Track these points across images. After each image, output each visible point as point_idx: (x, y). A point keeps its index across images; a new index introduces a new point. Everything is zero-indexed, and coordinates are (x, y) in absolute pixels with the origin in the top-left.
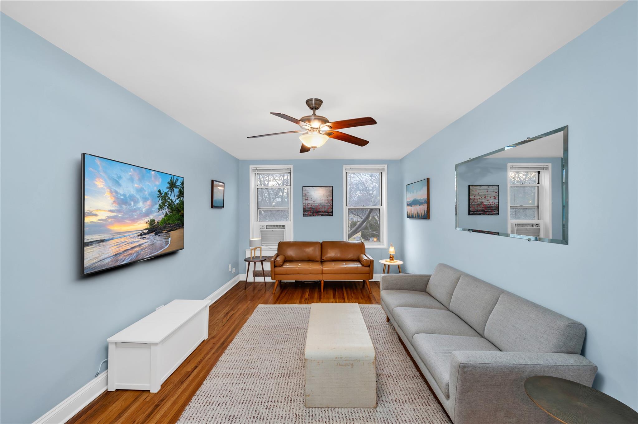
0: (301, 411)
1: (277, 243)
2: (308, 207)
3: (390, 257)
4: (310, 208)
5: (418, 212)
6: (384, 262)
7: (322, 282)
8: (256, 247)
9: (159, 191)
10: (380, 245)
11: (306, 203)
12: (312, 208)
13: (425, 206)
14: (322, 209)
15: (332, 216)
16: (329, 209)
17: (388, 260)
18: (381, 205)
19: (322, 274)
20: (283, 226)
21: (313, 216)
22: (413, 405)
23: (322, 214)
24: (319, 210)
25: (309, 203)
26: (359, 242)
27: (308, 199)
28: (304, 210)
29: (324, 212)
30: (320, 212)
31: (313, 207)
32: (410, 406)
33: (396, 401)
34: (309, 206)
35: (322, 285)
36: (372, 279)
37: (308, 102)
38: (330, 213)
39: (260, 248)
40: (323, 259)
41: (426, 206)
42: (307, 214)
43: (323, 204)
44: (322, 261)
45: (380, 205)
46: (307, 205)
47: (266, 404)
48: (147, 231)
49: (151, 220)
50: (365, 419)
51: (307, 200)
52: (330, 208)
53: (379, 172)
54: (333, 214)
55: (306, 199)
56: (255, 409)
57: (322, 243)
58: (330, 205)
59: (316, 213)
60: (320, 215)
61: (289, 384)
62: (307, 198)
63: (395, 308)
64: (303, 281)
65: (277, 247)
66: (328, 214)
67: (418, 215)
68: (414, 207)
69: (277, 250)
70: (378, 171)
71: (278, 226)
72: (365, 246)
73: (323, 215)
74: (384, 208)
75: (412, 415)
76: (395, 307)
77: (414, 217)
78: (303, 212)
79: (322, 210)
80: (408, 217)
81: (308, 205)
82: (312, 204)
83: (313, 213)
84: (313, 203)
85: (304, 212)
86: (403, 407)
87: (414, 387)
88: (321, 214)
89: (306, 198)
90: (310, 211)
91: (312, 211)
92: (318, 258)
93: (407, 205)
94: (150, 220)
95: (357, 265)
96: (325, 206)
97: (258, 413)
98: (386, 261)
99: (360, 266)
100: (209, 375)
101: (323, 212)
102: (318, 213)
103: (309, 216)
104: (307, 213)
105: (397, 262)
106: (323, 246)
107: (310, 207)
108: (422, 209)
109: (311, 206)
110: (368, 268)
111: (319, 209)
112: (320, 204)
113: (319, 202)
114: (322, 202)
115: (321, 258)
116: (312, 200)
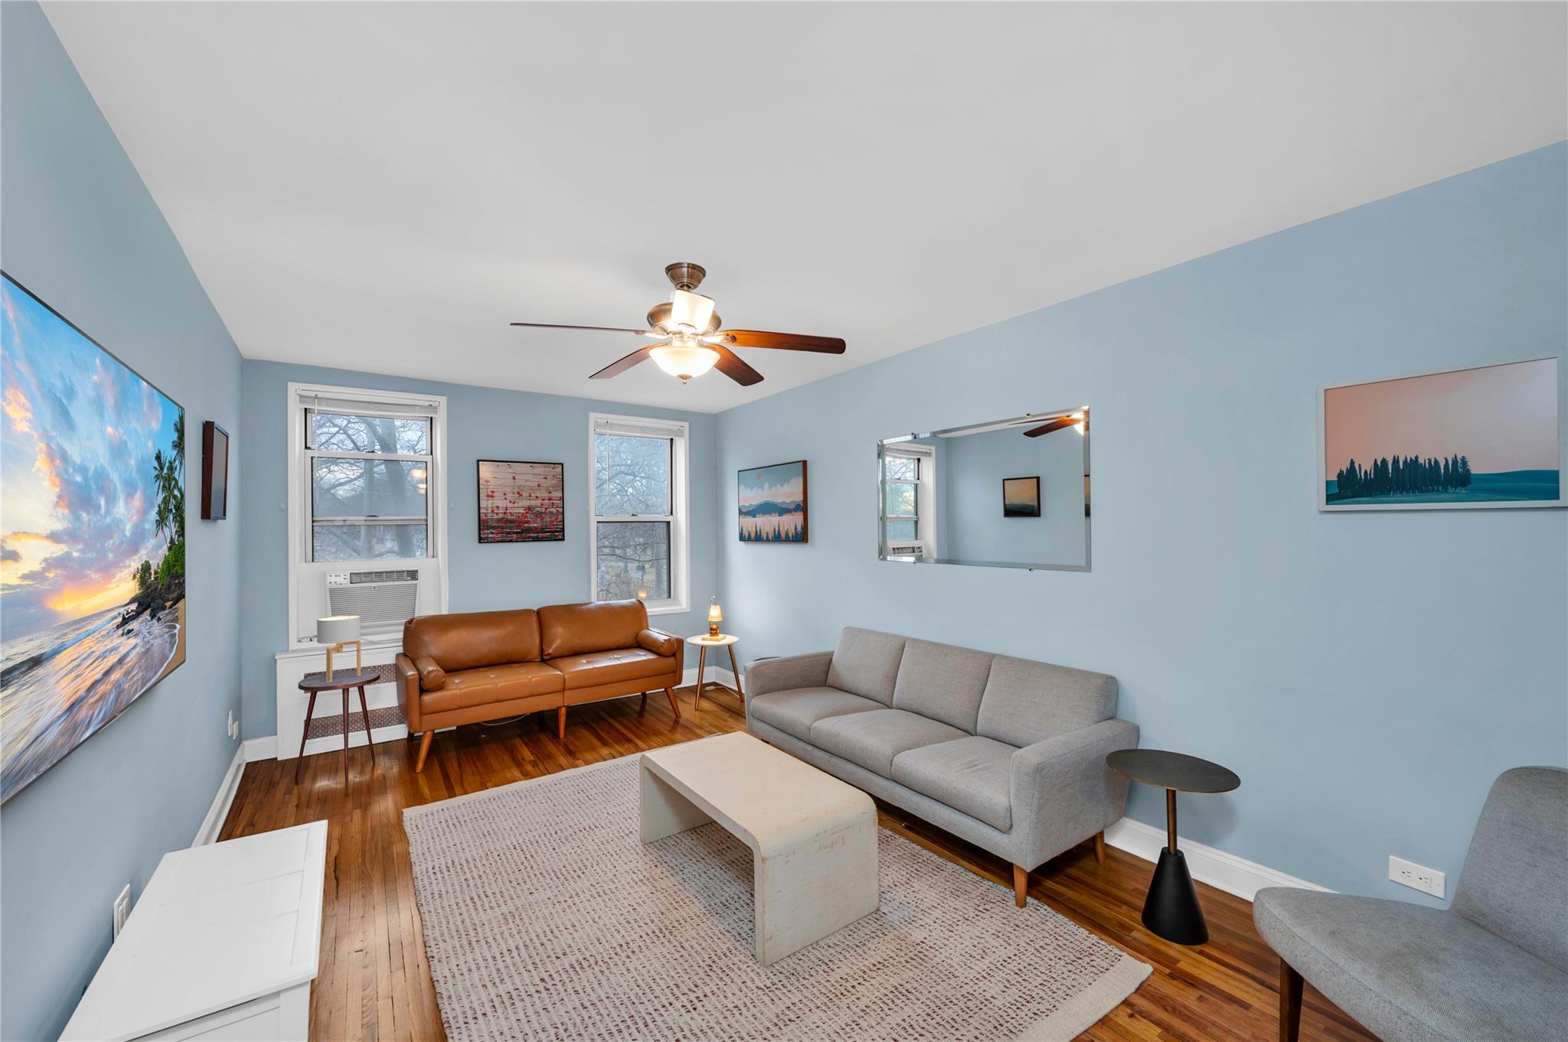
0: (764, 977)
1: (399, 624)
2: (495, 517)
3: (711, 629)
4: (500, 520)
5: (777, 529)
6: (698, 640)
7: (563, 711)
8: (341, 642)
9: (158, 458)
10: (669, 605)
11: (490, 506)
12: (507, 521)
13: (798, 518)
14: (534, 523)
15: (563, 540)
16: (555, 523)
17: (707, 636)
18: (672, 514)
19: (564, 689)
20: (413, 575)
21: (511, 541)
22: (923, 880)
23: (535, 535)
24: (526, 525)
25: (497, 507)
26: (633, 603)
27: (494, 495)
28: (483, 524)
29: (542, 530)
30: (529, 530)
31: (510, 517)
32: (919, 883)
33: (896, 886)
34: (497, 514)
35: (563, 719)
36: (680, 684)
37: (672, 270)
38: (557, 532)
39: (356, 645)
40: (550, 654)
41: (802, 517)
42: (491, 536)
43: (538, 509)
44: (545, 658)
45: (670, 513)
46: (493, 511)
47: (678, 1005)
48: (134, 606)
49: (142, 565)
50: (879, 933)
51: (492, 496)
52: (556, 519)
53: (667, 437)
54: (563, 535)
55: (488, 496)
56: (663, 1026)
57: (539, 610)
58: (558, 511)
59: (518, 533)
60: (529, 538)
61: (686, 945)
62: (493, 492)
63: (815, 724)
64: (484, 722)
65: (401, 635)
66: (551, 535)
67: (775, 535)
68: (764, 518)
69: (401, 644)
70: (663, 435)
71: (382, 573)
72: (647, 610)
73: (537, 537)
74: (681, 518)
75: (934, 894)
76: (814, 722)
77: (765, 537)
78: (480, 530)
79: (535, 525)
80: (742, 538)
81: (496, 511)
82: (506, 509)
83: (509, 533)
84: (510, 505)
85: (484, 530)
86: (913, 889)
87: (900, 854)
88: (532, 535)
89: (490, 493)
90: (499, 527)
91: (507, 527)
92: (536, 651)
93: (741, 513)
94: (140, 567)
95: (641, 656)
96: (543, 515)
97: (679, 1029)
98: (703, 639)
99: (651, 657)
100: (446, 1025)
101: (536, 530)
102: (522, 532)
103: (498, 542)
104: (492, 533)
105: (725, 638)
106: (542, 617)
107: (500, 516)
108: (790, 523)
109: (505, 513)
110: (672, 660)
111: (528, 522)
112: (529, 508)
113: (527, 503)
114: (534, 503)
115: (542, 650)
116: (509, 496)
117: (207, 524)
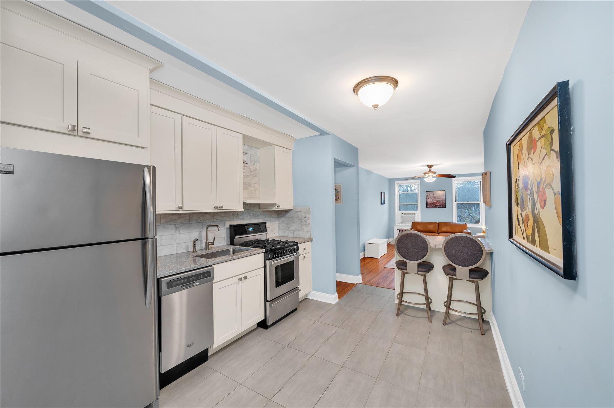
1: (411, 222)
3: (483, 232)
4: (431, 204)
11: (429, 200)
12: (433, 204)
15: (445, 208)
16: (443, 204)
18: (481, 201)
20: (414, 214)
21: (433, 208)
24: (436, 204)
28: (427, 204)
29: (441, 206)
30: (437, 206)
46: (429, 202)
57: (438, 223)
58: (444, 201)
59: (435, 206)
65: (411, 225)
66: (443, 207)
71: (411, 213)
72: (467, 226)
78: (427, 206)
79: (439, 204)
83: (433, 206)
84: (433, 200)
89: (429, 198)
92: (436, 231)
96: (441, 202)
98: (481, 234)
101: (439, 206)
103: (431, 208)
104: (429, 206)
106: (439, 224)
109: (432, 202)
112: (437, 201)
113: (437, 200)
114: (438, 200)
115: (438, 231)
116: (432, 198)
117: (382, 205)
